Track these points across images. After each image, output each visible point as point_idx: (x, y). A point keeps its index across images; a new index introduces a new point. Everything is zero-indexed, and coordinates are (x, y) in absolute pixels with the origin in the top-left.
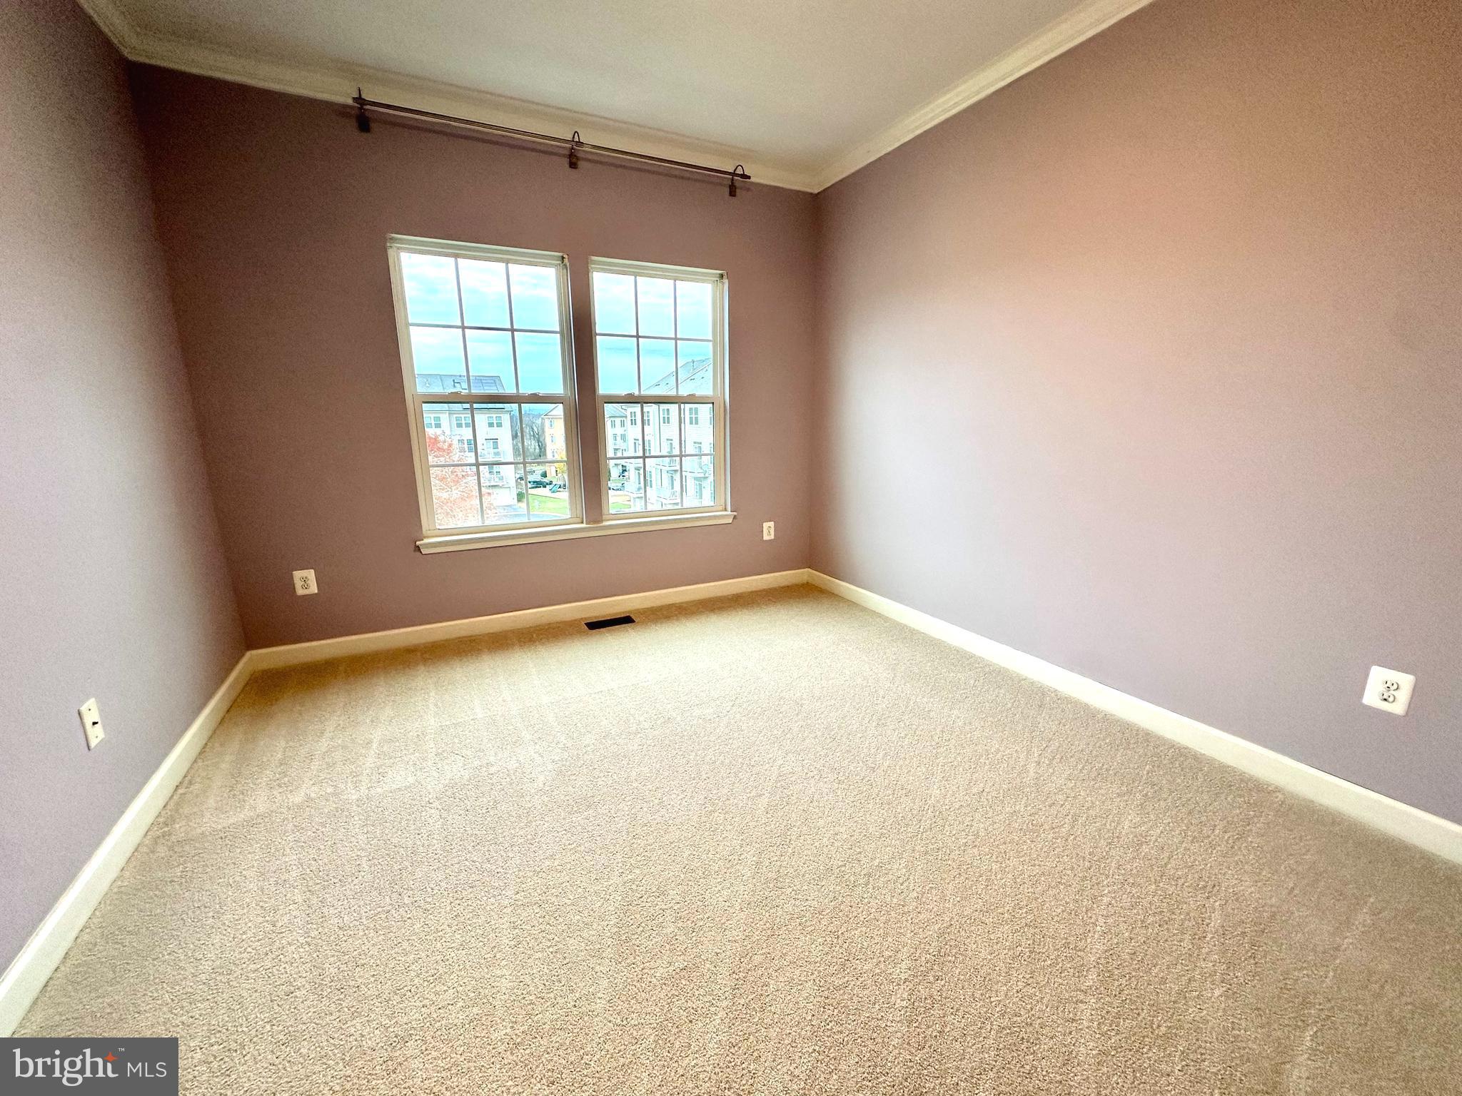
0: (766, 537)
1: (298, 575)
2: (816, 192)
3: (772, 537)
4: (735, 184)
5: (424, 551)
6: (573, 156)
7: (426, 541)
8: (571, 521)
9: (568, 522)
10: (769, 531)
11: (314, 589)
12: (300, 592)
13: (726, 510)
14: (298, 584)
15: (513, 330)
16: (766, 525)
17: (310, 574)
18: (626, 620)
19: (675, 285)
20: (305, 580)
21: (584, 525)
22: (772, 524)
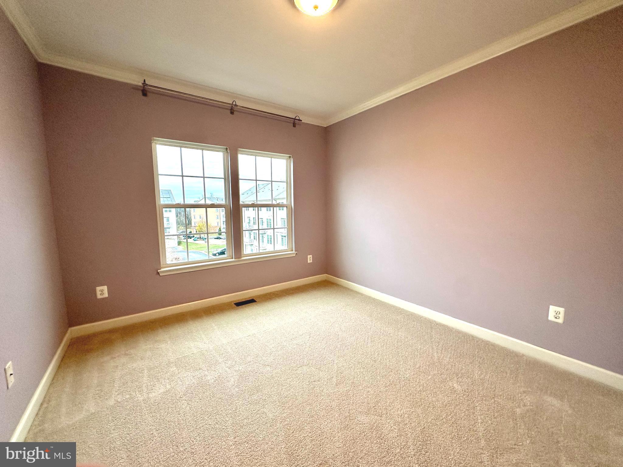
0: (309, 262)
1: (98, 289)
2: (325, 126)
3: (311, 261)
4: (295, 122)
5: (161, 275)
6: (232, 110)
7: (162, 270)
8: (228, 258)
9: (226, 258)
10: (310, 259)
11: (106, 295)
12: (99, 296)
13: (292, 251)
14: (98, 293)
15: (204, 177)
16: (309, 256)
17: (105, 288)
18: (251, 301)
19: (271, 160)
20: (102, 291)
21: (233, 260)
22: (311, 256)
